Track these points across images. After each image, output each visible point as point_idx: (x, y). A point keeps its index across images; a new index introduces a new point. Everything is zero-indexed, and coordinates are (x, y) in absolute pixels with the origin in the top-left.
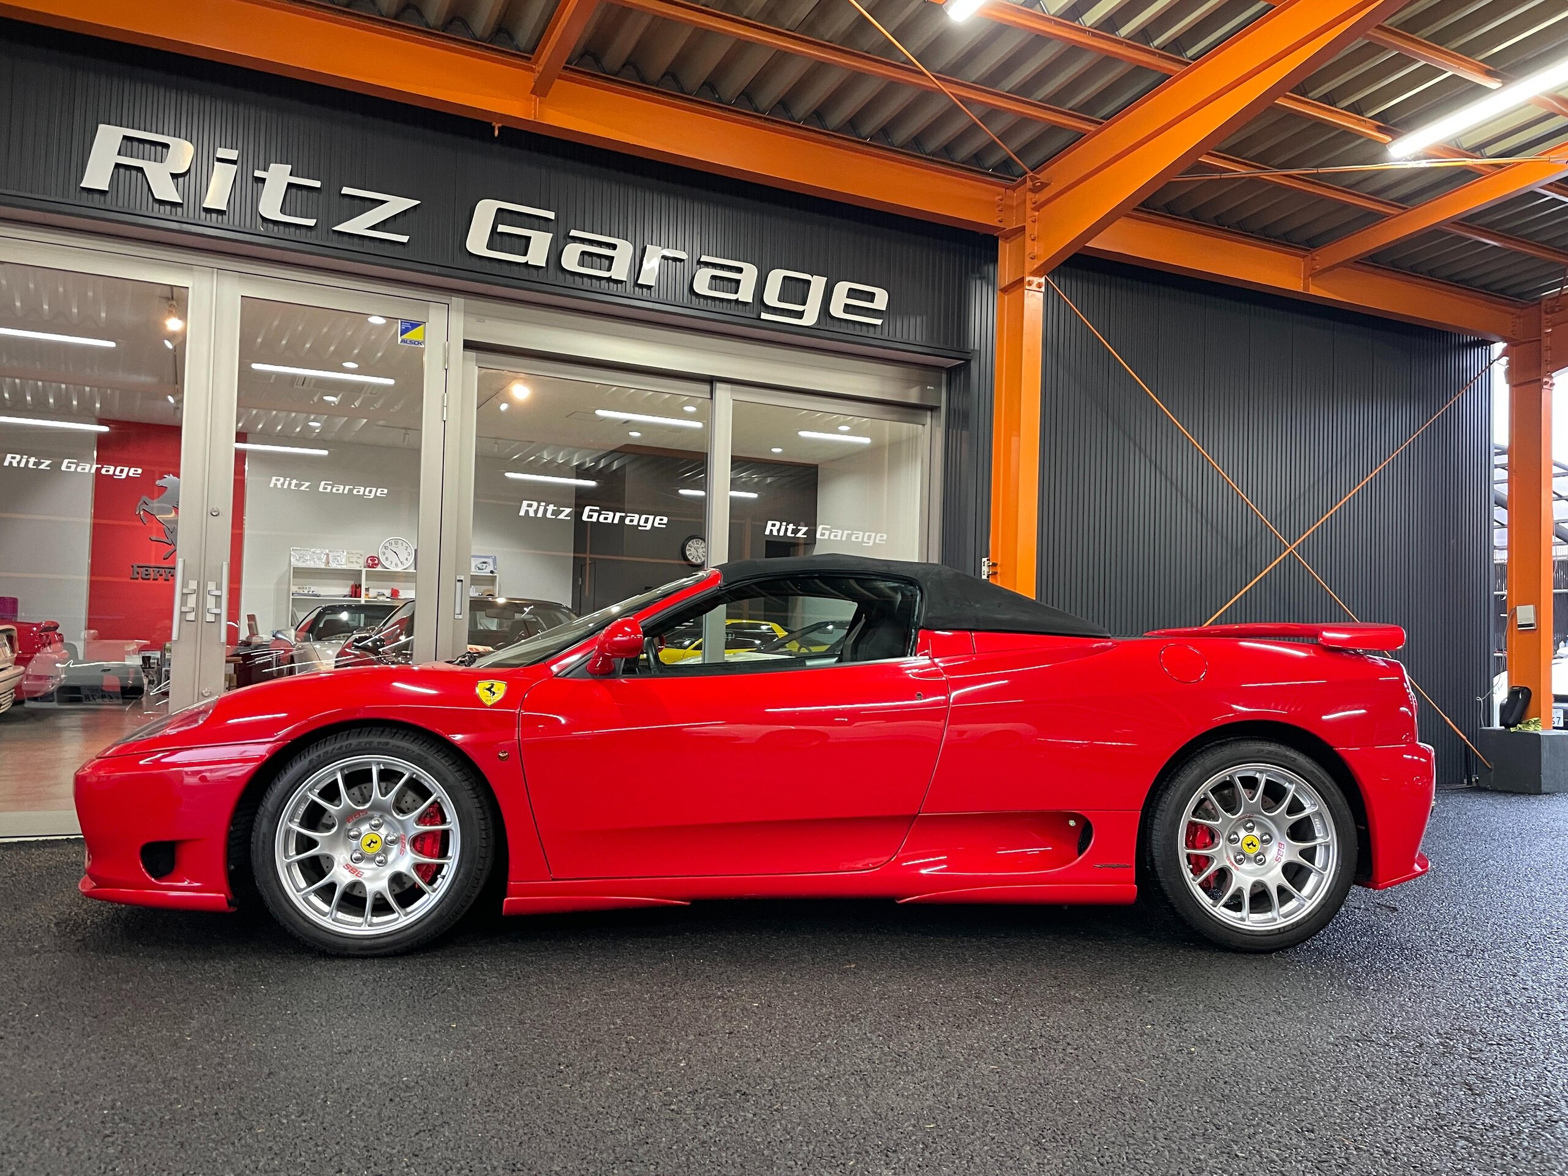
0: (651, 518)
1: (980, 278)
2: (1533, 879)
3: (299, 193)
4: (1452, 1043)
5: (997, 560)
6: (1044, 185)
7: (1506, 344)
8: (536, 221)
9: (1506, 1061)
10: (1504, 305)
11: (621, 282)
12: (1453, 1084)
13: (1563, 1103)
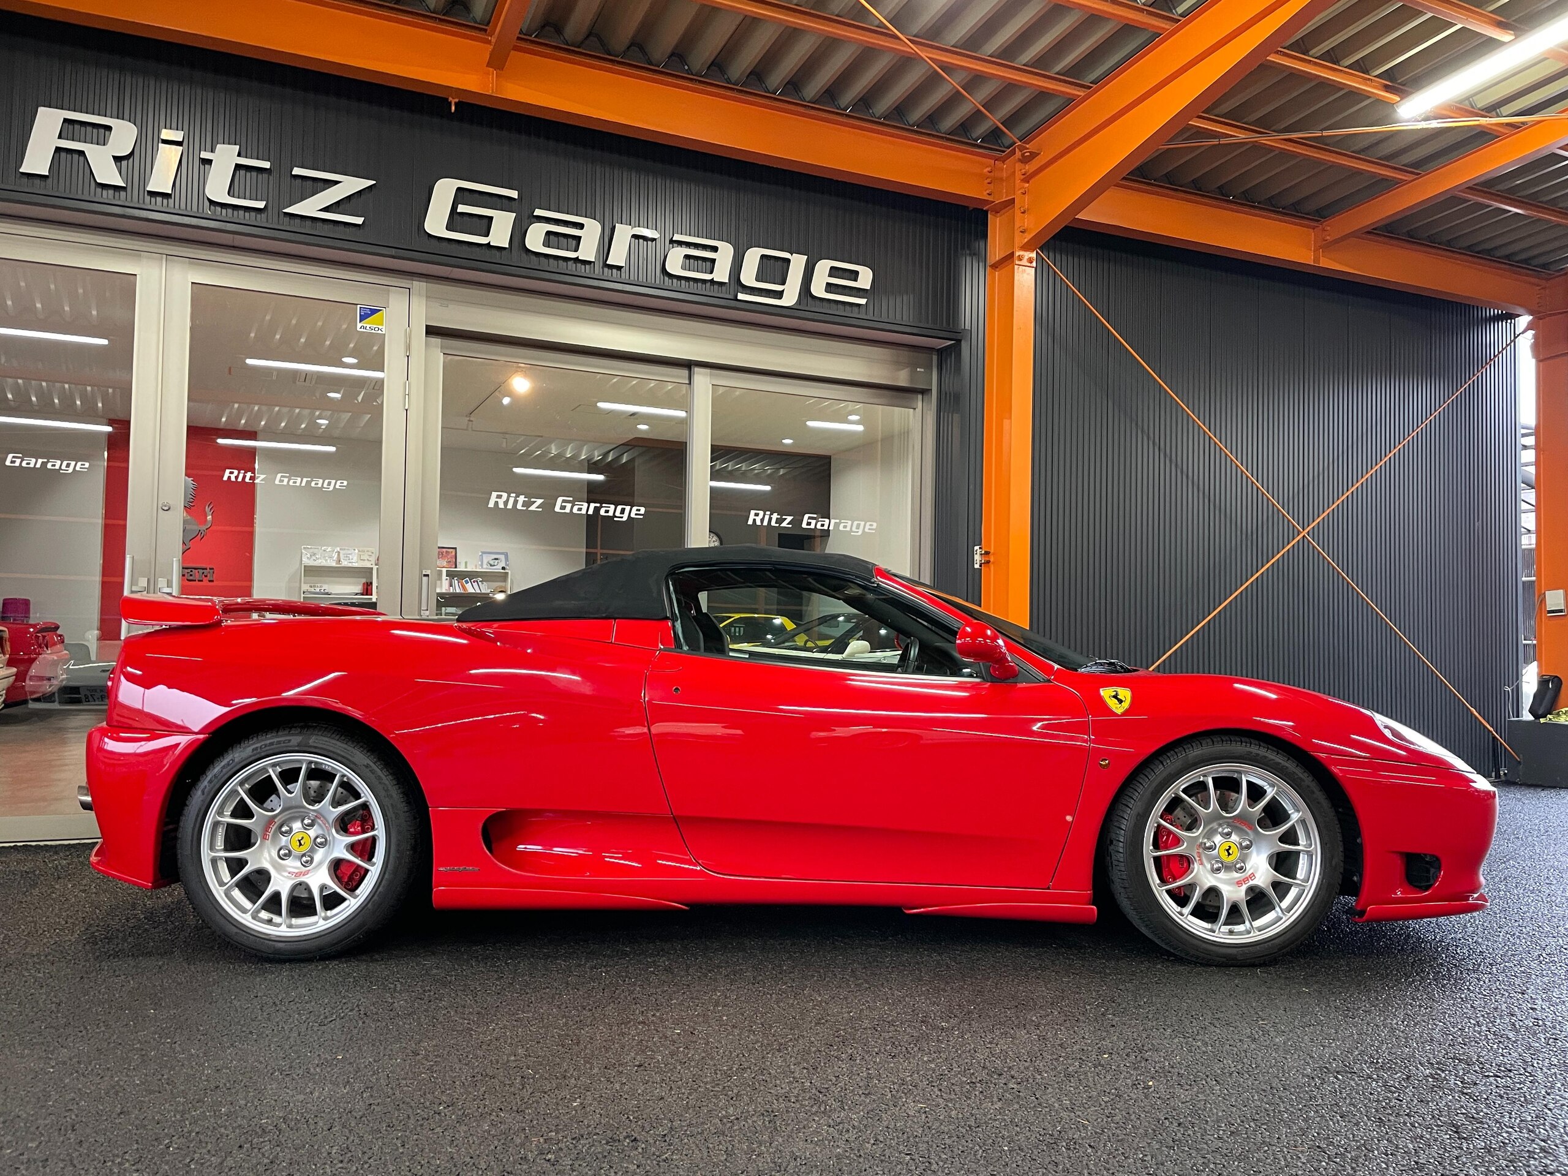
0: (628, 508)
1: (970, 255)
2: (1555, 882)
3: (248, 174)
4: (1443, 1075)
5: (990, 548)
6: (1034, 155)
7: (1531, 317)
8: (498, 200)
9: (1502, 1097)
10: (1527, 275)
11: (589, 263)
12: (1438, 1126)
13: (1562, 1149)
